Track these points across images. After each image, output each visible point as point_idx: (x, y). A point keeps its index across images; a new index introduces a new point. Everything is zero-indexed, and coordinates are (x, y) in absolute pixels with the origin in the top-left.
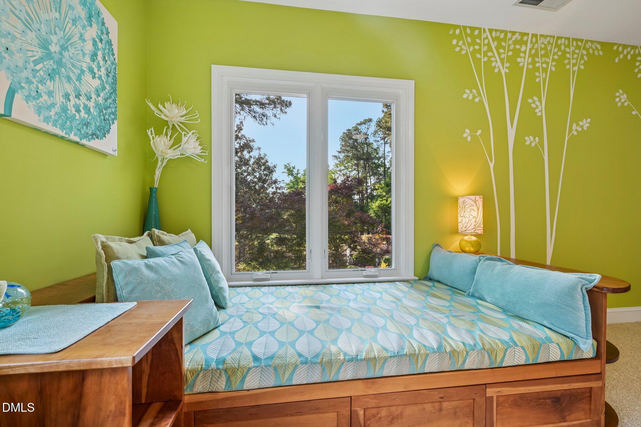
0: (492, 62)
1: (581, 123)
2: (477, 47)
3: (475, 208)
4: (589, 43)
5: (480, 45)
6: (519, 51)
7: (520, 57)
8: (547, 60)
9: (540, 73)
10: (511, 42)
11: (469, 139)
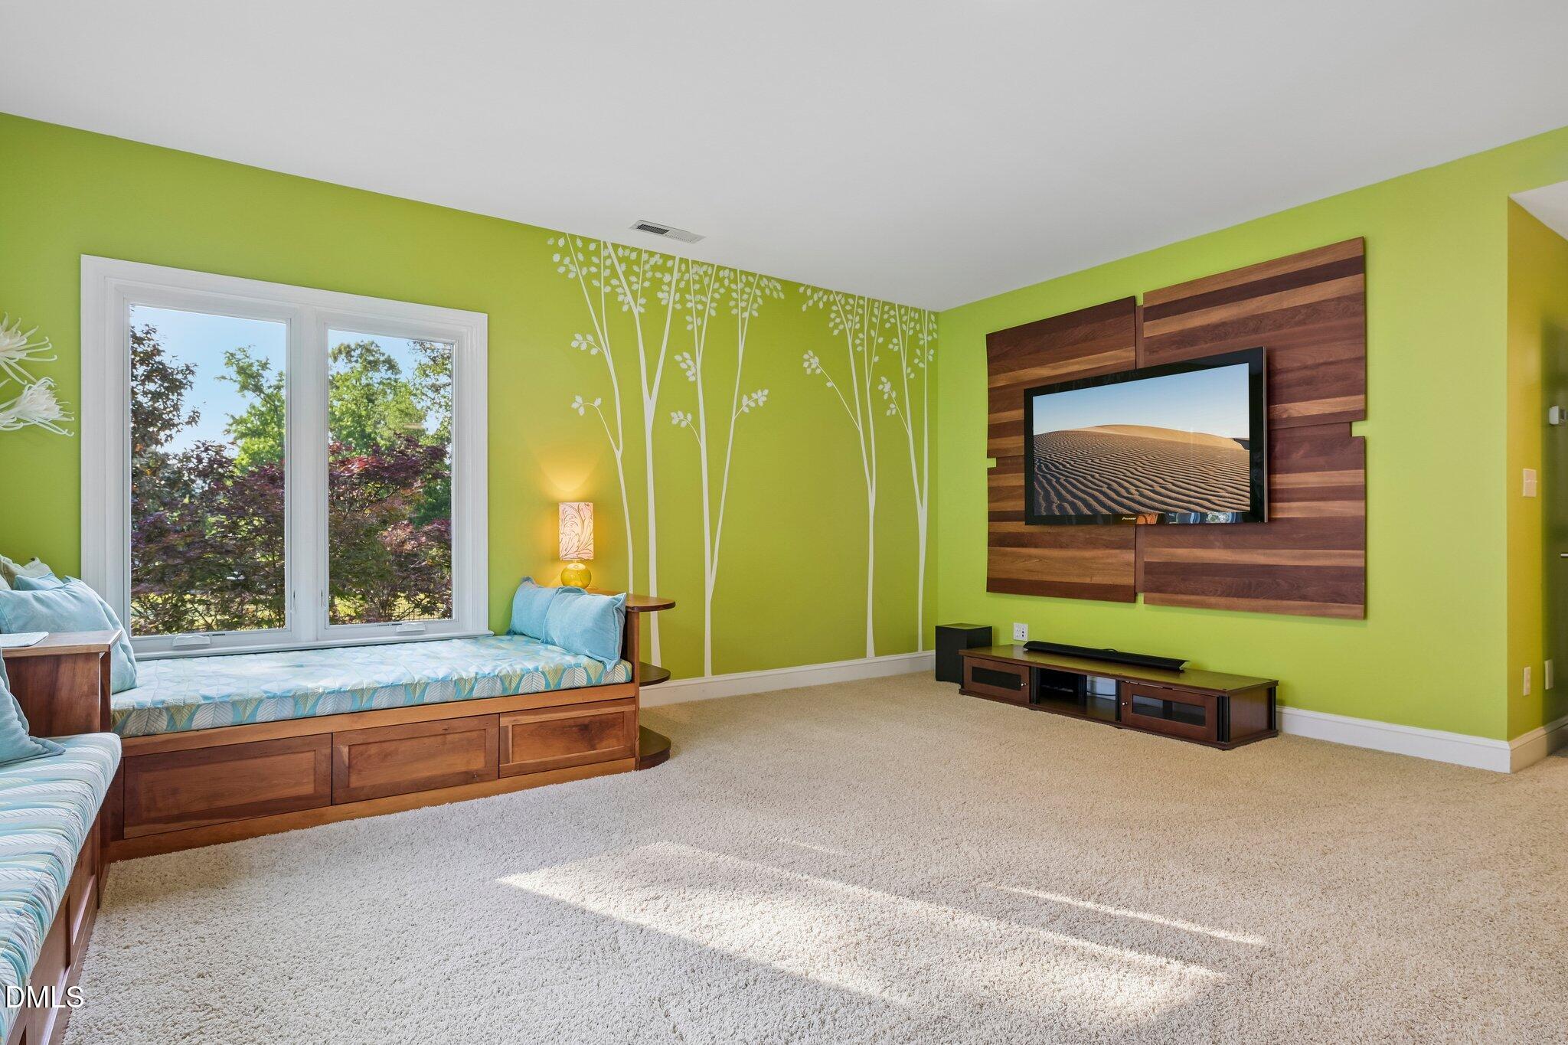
0: (618, 294)
1: (754, 396)
2: (593, 269)
3: (578, 521)
4: (764, 279)
5: (598, 266)
6: (660, 281)
7: (663, 291)
8: (704, 299)
9: (692, 317)
10: (647, 267)
11: (582, 411)
